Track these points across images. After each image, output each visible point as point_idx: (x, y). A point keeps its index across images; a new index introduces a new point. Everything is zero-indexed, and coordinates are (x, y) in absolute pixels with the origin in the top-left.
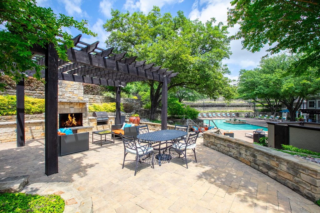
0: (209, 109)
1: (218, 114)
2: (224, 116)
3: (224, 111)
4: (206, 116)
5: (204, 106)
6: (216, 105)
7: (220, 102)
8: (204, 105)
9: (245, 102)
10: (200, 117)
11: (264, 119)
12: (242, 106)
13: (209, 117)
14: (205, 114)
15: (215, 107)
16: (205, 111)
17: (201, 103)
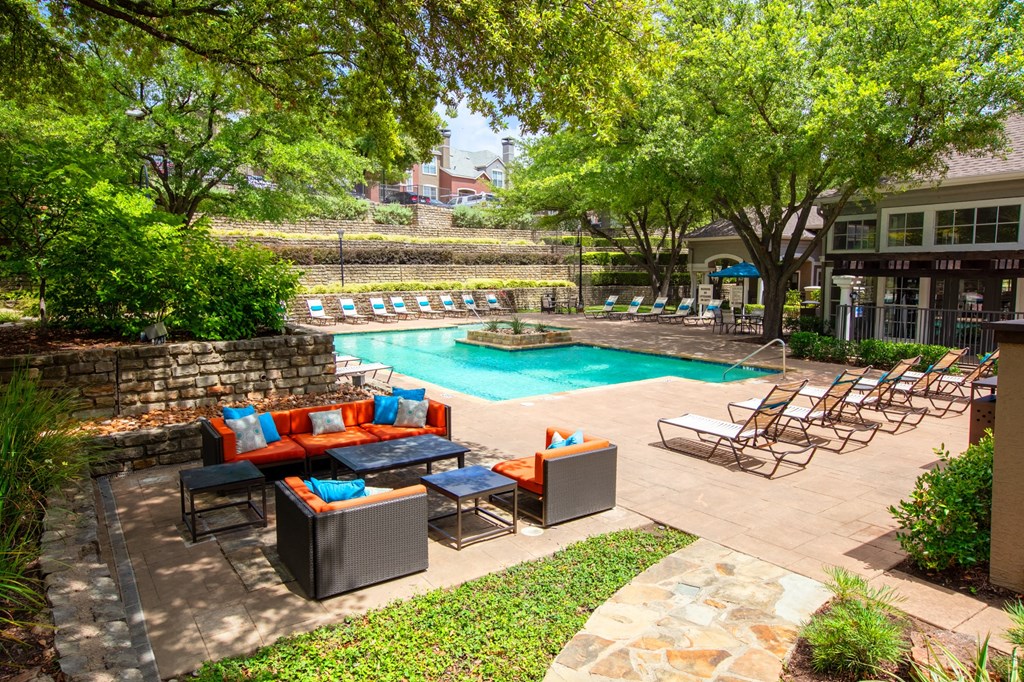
0: (372, 273)
1: (420, 299)
2: (448, 308)
3: (449, 283)
4: (353, 313)
5: (346, 259)
6: (406, 253)
7: (427, 240)
8: (342, 253)
9: (534, 239)
10: (322, 322)
11: (630, 316)
12: (522, 259)
13: (371, 318)
14: (349, 302)
15: (403, 263)
16: (348, 286)
17: (324, 243)
